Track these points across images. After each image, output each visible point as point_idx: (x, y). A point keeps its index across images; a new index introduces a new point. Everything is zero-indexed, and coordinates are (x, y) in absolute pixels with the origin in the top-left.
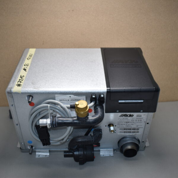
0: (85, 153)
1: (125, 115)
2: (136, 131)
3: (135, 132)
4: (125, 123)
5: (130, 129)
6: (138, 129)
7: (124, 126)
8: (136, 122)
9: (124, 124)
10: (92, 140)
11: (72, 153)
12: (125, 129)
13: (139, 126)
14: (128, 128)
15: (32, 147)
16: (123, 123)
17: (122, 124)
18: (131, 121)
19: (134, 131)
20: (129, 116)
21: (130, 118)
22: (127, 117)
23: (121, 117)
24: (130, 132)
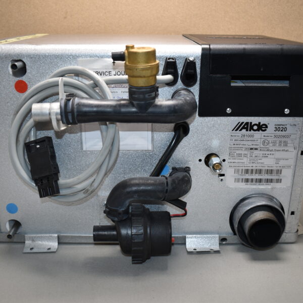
0: (148, 231)
1: (247, 123)
2: (274, 177)
3: (271, 181)
4: (246, 152)
5: (260, 172)
6: (279, 172)
7: (245, 160)
8: (274, 148)
9: (245, 155)
10: (167, 190)
11: (115, 233)
12: (247, 171)
13: (282, 163)
14: (254, 168)
15: (16, 224)
16: (243, 152)
17: (240, 155)
18: (262, 146)
19: (269, 177)
20: (255, 128)
21: (258, 135)
22: (252, 131)
23: (238, 131)
24: (260, 181)
